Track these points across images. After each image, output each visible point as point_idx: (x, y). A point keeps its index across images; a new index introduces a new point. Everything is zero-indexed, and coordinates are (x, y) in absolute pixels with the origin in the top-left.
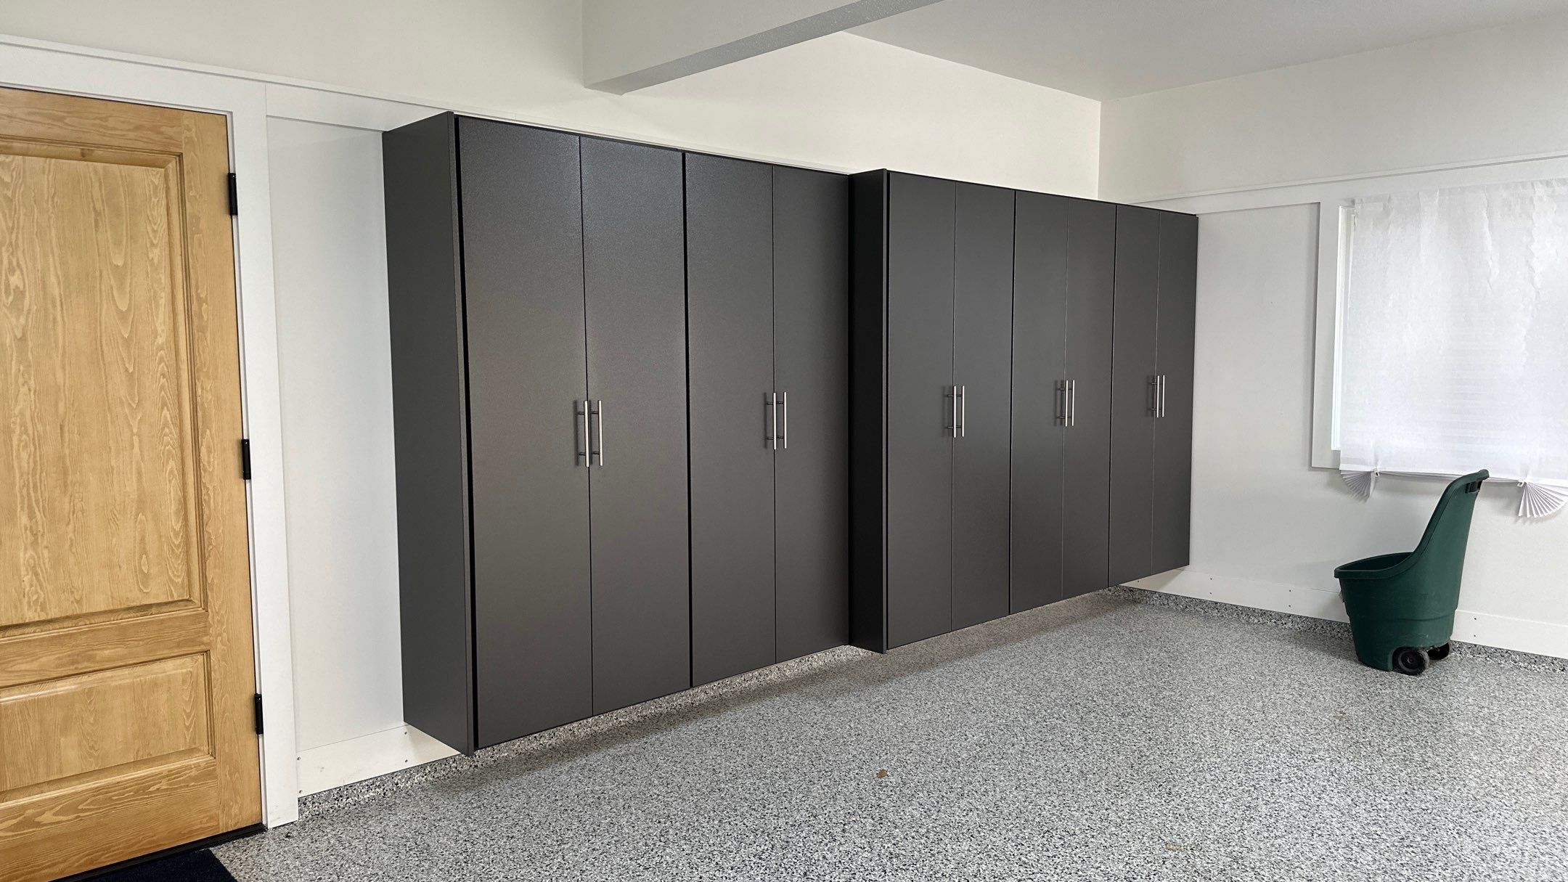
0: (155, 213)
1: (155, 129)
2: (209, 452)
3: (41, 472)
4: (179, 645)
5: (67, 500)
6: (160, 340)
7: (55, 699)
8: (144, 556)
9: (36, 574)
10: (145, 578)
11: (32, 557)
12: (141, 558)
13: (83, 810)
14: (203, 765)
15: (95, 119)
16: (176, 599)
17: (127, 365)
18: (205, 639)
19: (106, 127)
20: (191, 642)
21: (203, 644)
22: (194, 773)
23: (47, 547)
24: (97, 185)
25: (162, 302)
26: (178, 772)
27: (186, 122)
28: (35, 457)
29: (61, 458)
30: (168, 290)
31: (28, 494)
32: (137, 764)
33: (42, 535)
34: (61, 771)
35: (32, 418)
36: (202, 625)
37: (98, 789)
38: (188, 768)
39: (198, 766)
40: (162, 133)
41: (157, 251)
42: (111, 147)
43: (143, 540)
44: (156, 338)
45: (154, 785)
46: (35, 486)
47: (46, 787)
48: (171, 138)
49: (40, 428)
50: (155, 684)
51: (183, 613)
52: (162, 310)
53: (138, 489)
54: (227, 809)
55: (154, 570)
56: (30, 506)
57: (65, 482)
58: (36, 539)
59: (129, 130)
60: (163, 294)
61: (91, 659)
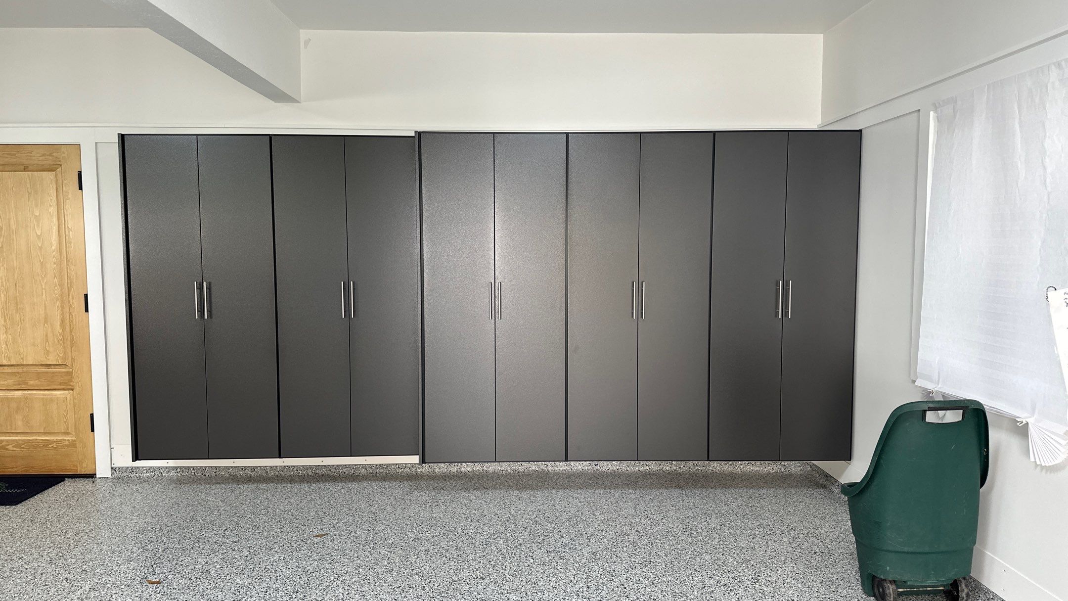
0: (51, 191)
1: (51, 155)
2: (73, 298)
3: (9, 302)
4: (60, 384)
5: (18, 316)
6: (54, 248)
7: (13, 398)
8: (47, 343)
9: (7, 345)
10: (48, 353)
11: (5, 338)
12: (46, 343)
13: (23, 448)
14: (71, 440)
15: (28, 153)
16: (60, 363)
17: (40, 258)
18: (71, 384)
19: (31, 156)
20: (66, 384)
21: (70, 385)
22: (67, 443)
23: (10, 334)
24: (29, 182)
25: (54, 231)
26: (61, 441)
27: (63, 150)
28: (6, 296)
29: (16, 297)
30: (57, 226)
31: (4, 312)
32: (45, 433)
33: (9, 329)
34: (16, 430)
35: (5, 280)
36: (70, 377)
37: (28, 440)
38: (64, 440)
39: (68, 440)
40: (53, 156)
41: (52, 208)
42: (34, 164)
43: (47, 335)
44: (52, 247)
45: (51, 444)
46: (6, 309)
47: (11, 435)
48: (56, 158)
49: (8, 284)
50: (51, 400)
51: (64, 370)
52: (54, 234)
53: (45, 313)
54: (81, 463)
55: (51, 349)
56: (5, 316)
57: (17, 308)
58: (7, 330)
59: (40, 156)
60: (54, 227)
61: (26, 384)
